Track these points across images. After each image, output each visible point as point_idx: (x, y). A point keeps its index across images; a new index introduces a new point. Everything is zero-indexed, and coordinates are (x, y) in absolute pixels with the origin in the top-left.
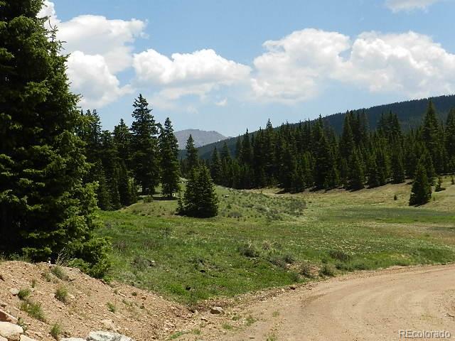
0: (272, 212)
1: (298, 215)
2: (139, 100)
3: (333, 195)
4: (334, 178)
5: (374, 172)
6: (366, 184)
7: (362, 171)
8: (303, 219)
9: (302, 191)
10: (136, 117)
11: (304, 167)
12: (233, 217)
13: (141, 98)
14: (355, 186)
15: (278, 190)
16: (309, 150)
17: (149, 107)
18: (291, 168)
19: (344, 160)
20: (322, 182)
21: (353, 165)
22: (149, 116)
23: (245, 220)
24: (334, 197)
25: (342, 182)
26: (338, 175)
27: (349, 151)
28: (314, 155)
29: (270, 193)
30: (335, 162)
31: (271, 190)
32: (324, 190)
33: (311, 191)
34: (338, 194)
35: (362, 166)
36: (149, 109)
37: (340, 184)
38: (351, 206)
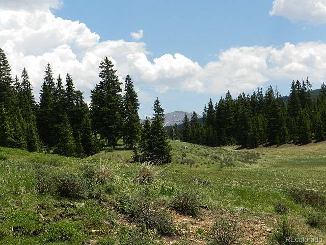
0: (225, 159)
1: (250, 163)
2: (105, 62)
3: (284, 149)
4: (284, 134)
5: (320, 128)
6: (313, 139)
7: (309, 128)
8: (256, 166)
9: (256, 147)
10: (103, 77)
11: (258, 126)
12: (186, 164)
13: (107, 60)
14: (303, 141)
15: (237, 147)
16: (262, 113)
17: (114, 68)
18: (247, 128)
19: (292, 120)
20: (274, 139)
21: (301, 123)
22: (114, 77)
23: (197, 167)
24: (284, 151)
25: (292, 138)
26: (287, 132)
27: (296, 112)
28: (267, 117)
29: (230, 149)
30: (285, 122)
31: (231, 147)
32: (275, 146)
33: (264, 146)
34: (288, 148)
35: (309, 124)
36: (114, 70)
37: (290, 140)
38: (300, 157)
